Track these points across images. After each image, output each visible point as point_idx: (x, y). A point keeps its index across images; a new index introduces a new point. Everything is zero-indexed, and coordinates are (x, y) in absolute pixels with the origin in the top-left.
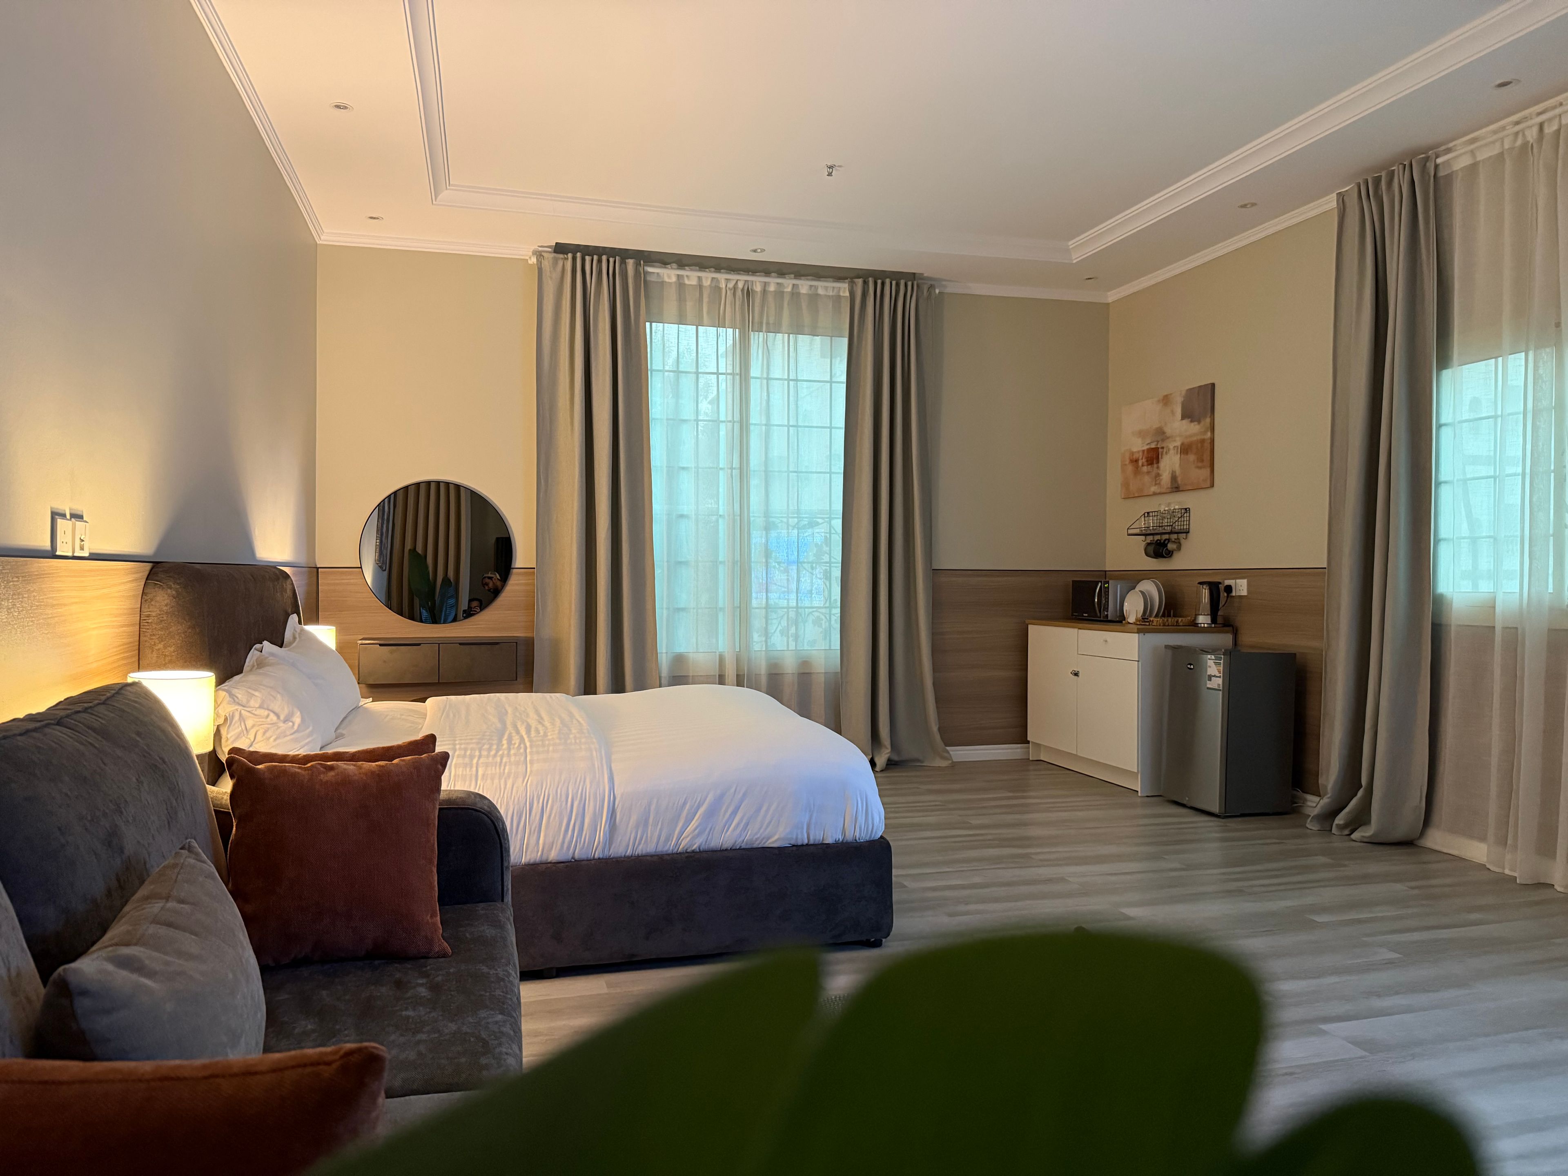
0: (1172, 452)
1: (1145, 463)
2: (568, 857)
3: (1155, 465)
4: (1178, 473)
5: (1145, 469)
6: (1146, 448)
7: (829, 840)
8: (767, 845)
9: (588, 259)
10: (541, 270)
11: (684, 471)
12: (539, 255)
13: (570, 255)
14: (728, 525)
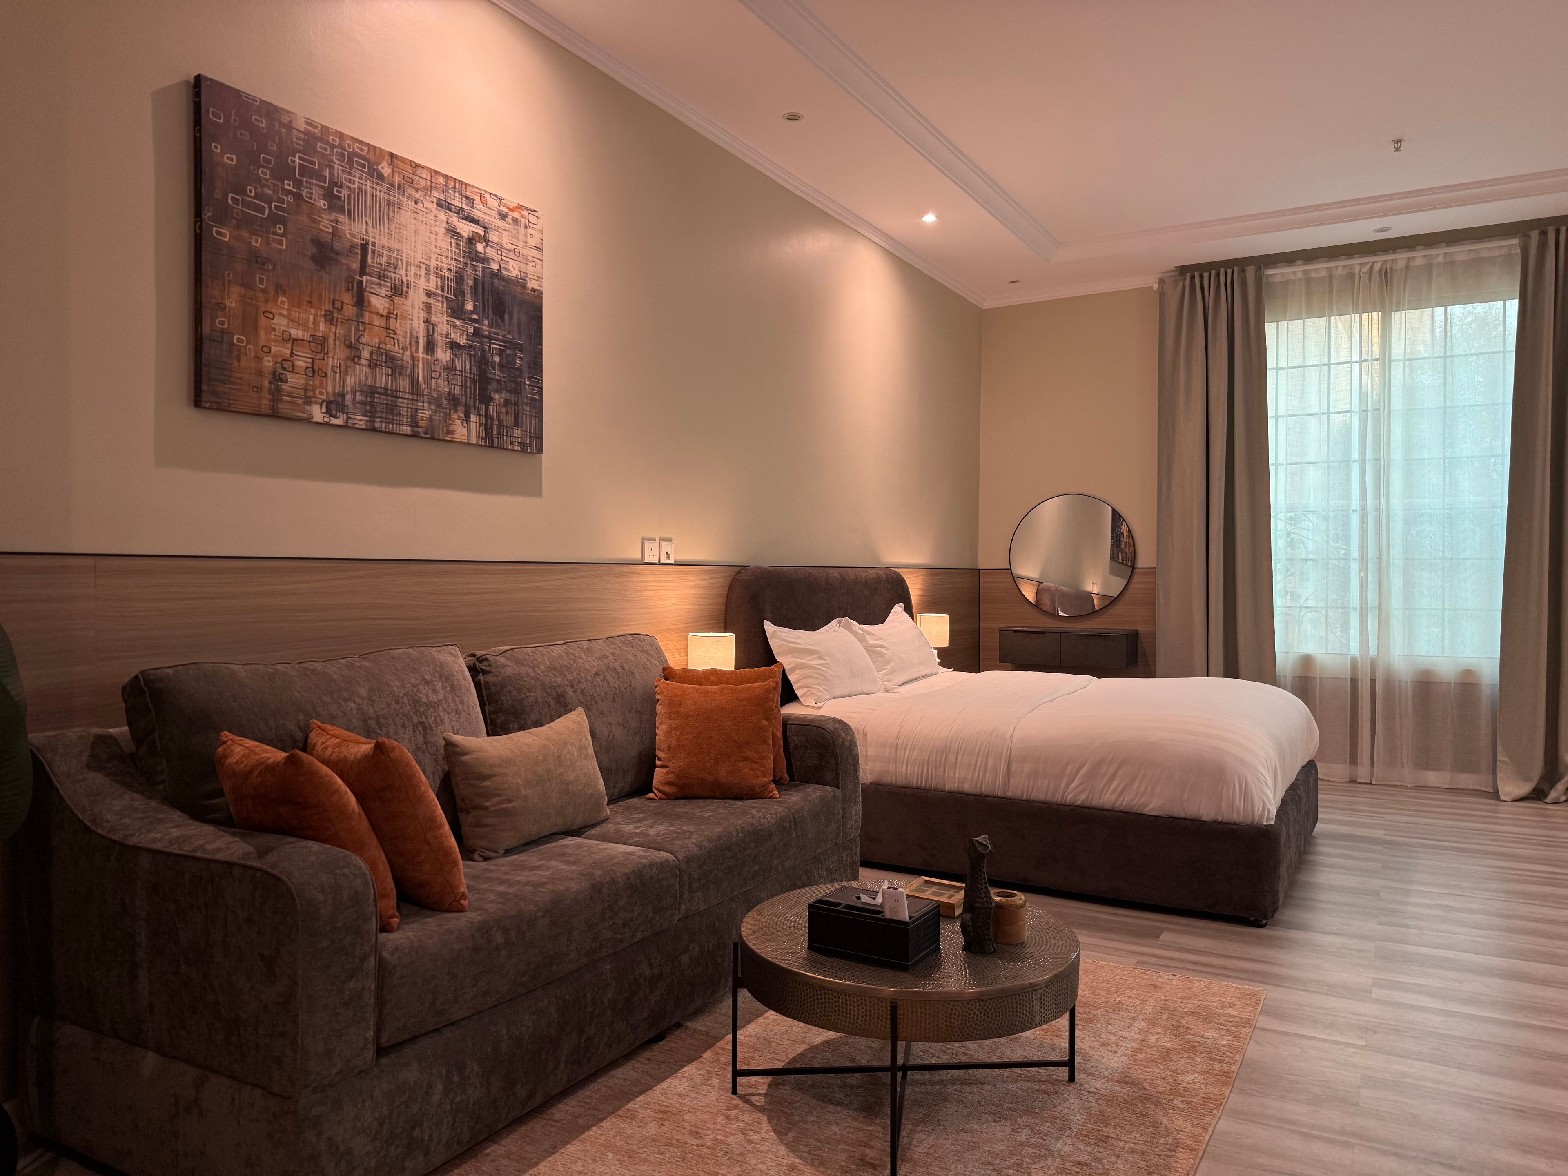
2: (977, 790)
7: (1205, 818)
8: (1144, 812)
9: (1206, 275)
10: (1162, 294)
11: (1311, 467)
12: (1161, 281)
13: (1188, 275)
14: (1363, 520)
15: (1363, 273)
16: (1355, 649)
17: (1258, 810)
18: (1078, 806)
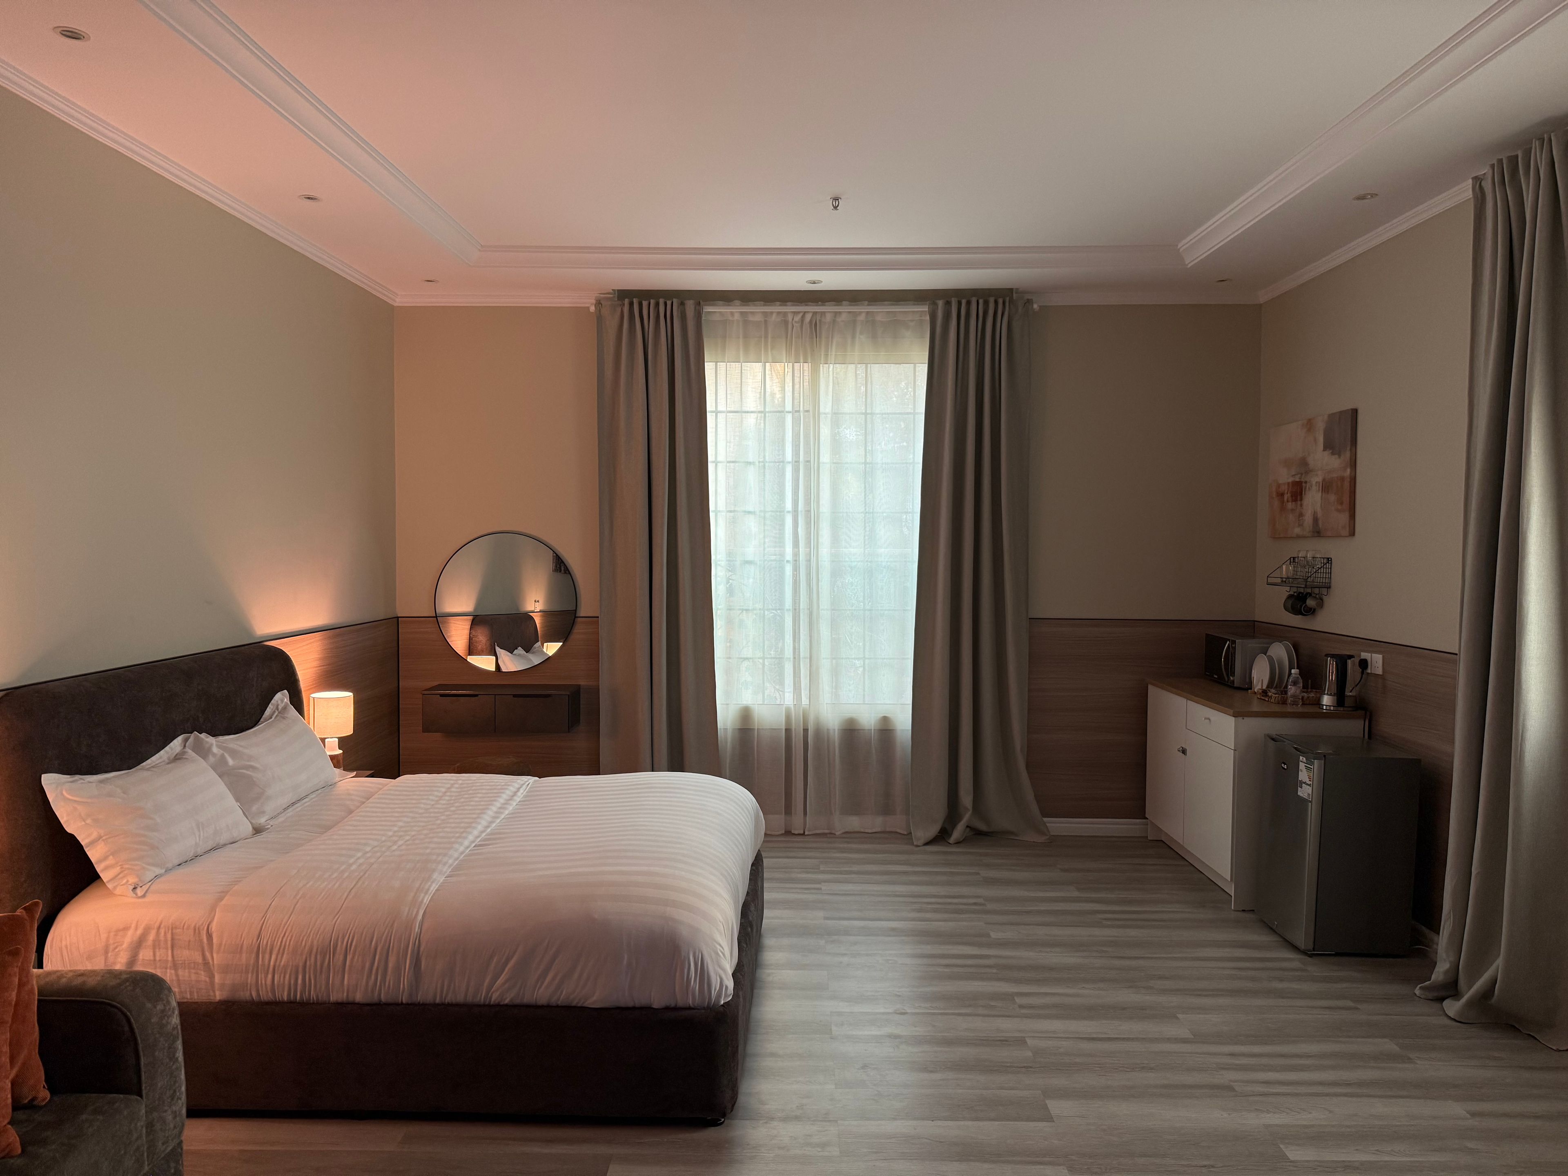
0: (1314, 488)
1: (1290, 499)
3: (1299, 502)
4: (1319, 515)
5: (1290, 505)
6: (1291, 480)
9: (645, 303)
10: (599, 318)
11: (752, 517)
12: (599, 303)
13: (627, 301)
14: (796, 569)
15: (796, 322)
16: (789, 699)
18: (506, 1005)
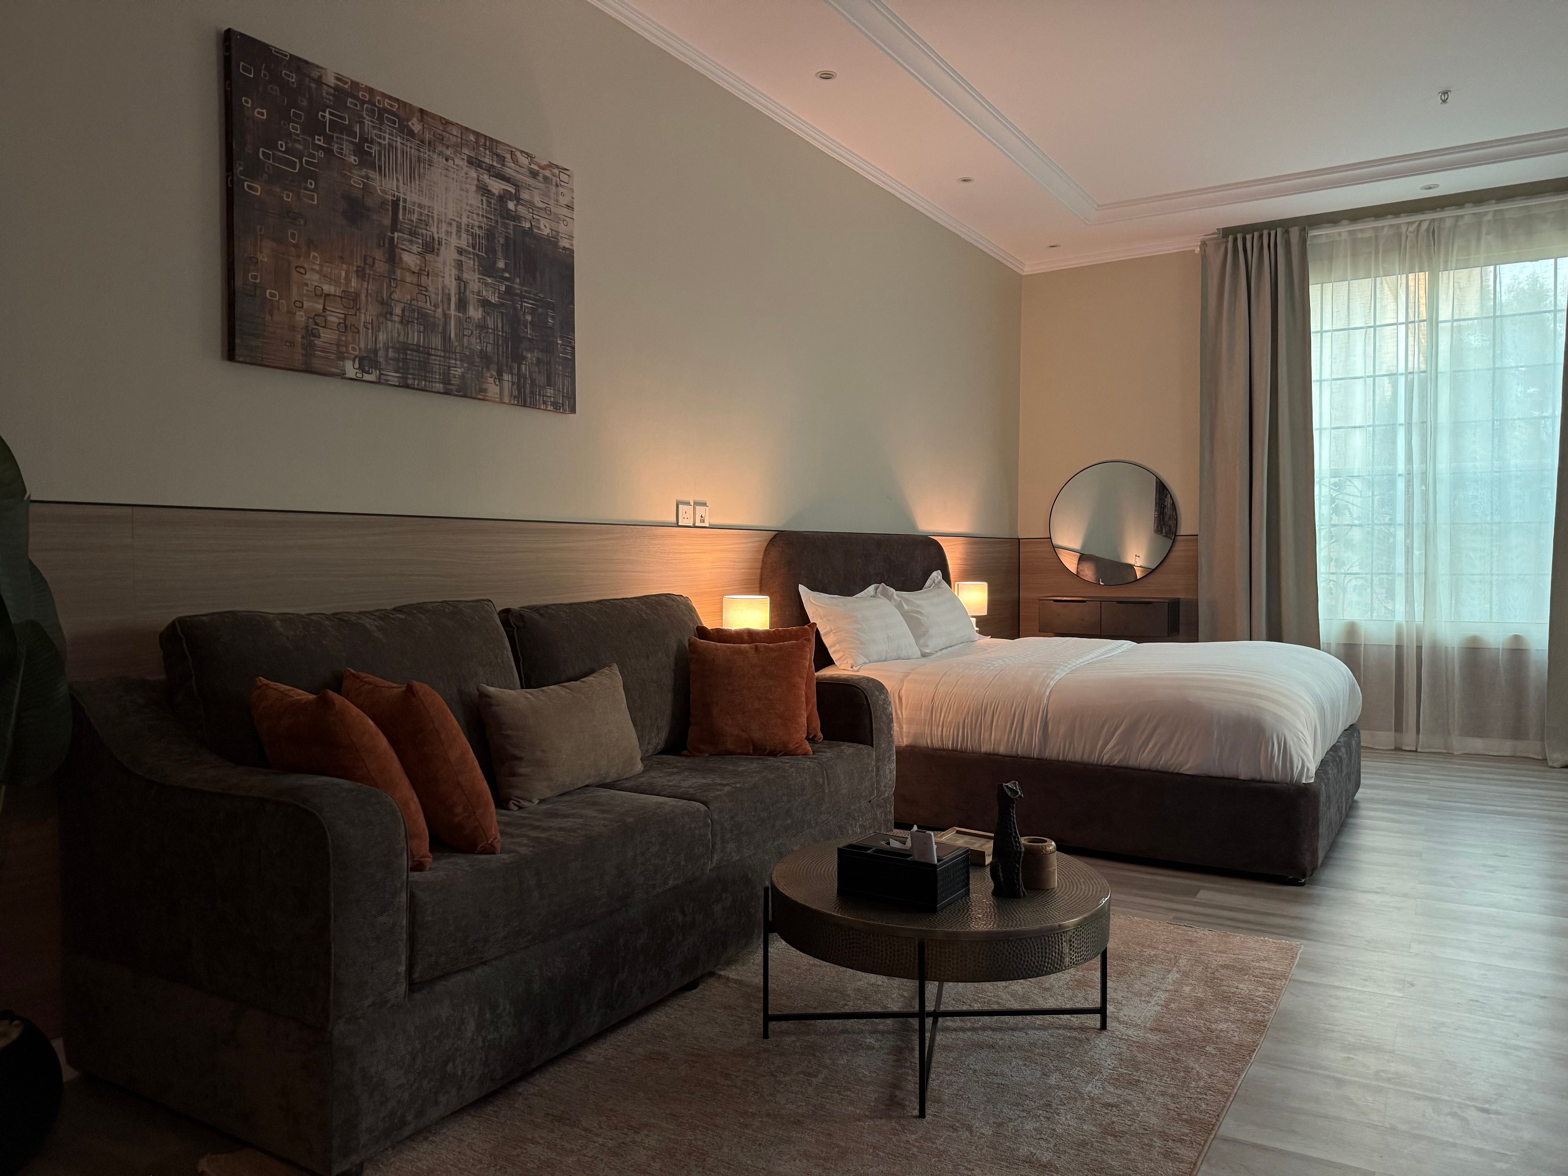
2: (1014, 753)
7: (1242, 777)
8: (1181, 771)
9: (1249, 237)
10: (1204, 257)
11: (1358, 431)
12: (1204, 244)
13: (1231, 238)
14: (1409, 484)
15: (1410, 232)
16: (1400, 617)
17: (1297, 768)
18: (1114, 767)
